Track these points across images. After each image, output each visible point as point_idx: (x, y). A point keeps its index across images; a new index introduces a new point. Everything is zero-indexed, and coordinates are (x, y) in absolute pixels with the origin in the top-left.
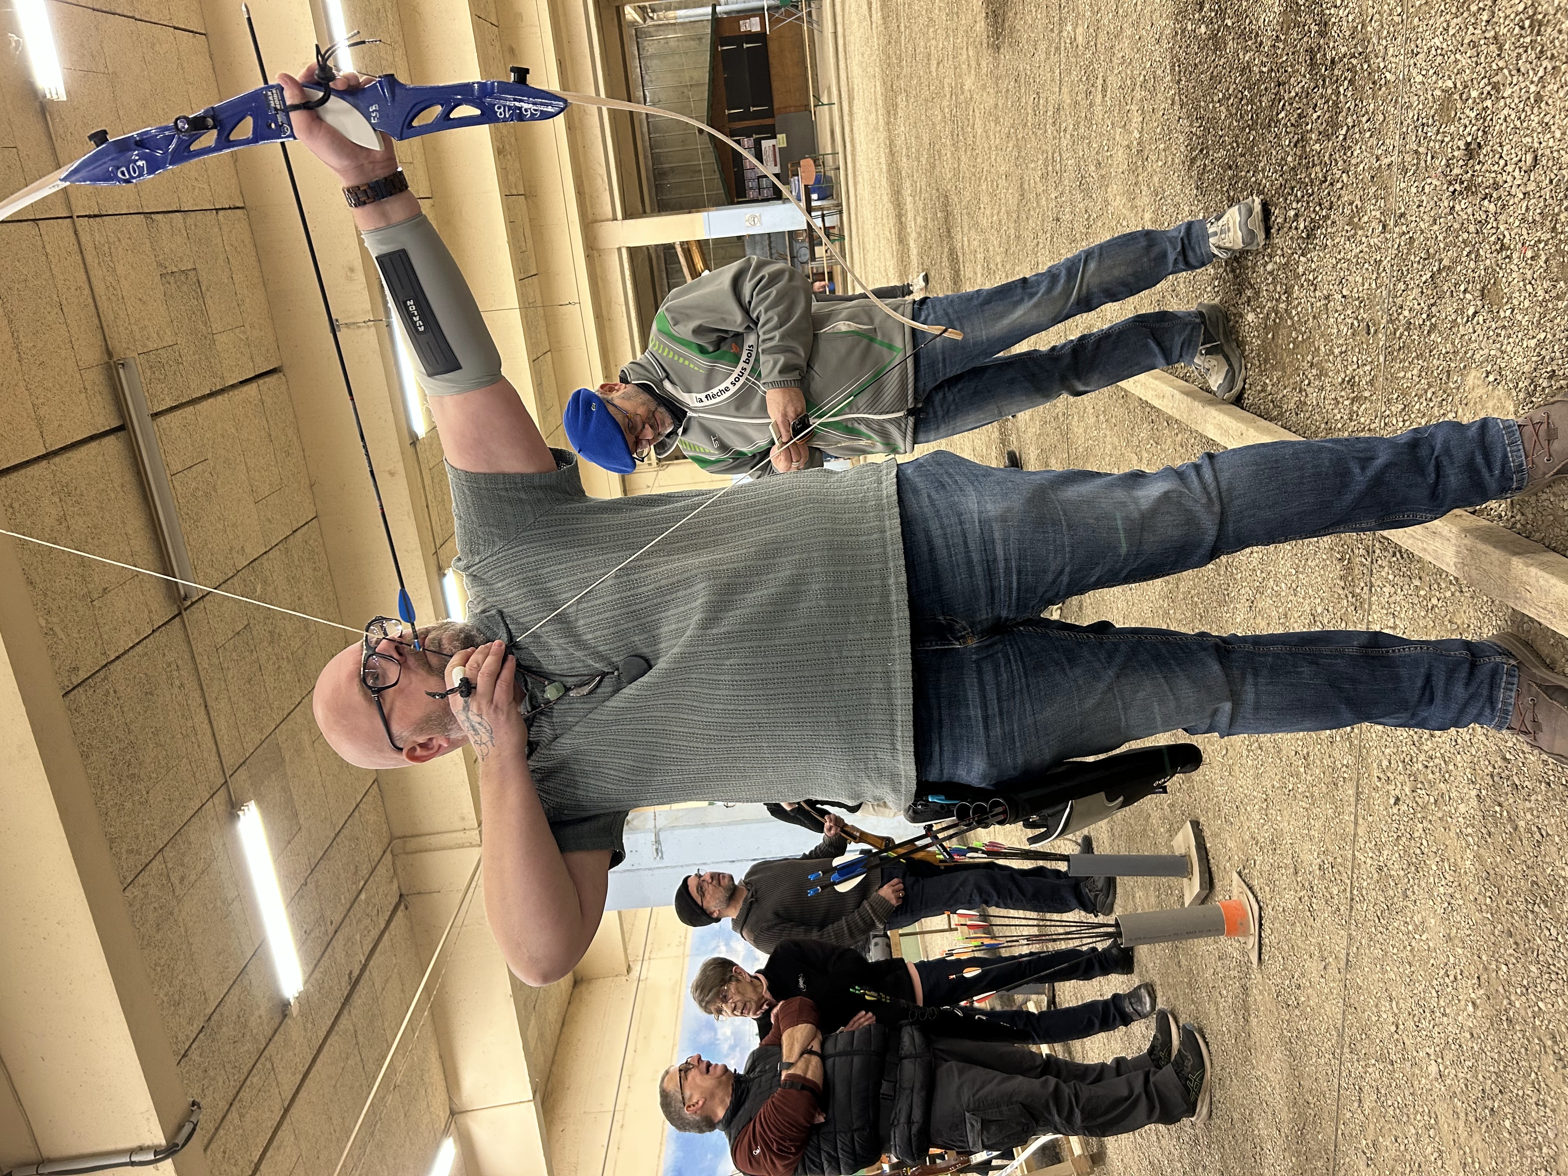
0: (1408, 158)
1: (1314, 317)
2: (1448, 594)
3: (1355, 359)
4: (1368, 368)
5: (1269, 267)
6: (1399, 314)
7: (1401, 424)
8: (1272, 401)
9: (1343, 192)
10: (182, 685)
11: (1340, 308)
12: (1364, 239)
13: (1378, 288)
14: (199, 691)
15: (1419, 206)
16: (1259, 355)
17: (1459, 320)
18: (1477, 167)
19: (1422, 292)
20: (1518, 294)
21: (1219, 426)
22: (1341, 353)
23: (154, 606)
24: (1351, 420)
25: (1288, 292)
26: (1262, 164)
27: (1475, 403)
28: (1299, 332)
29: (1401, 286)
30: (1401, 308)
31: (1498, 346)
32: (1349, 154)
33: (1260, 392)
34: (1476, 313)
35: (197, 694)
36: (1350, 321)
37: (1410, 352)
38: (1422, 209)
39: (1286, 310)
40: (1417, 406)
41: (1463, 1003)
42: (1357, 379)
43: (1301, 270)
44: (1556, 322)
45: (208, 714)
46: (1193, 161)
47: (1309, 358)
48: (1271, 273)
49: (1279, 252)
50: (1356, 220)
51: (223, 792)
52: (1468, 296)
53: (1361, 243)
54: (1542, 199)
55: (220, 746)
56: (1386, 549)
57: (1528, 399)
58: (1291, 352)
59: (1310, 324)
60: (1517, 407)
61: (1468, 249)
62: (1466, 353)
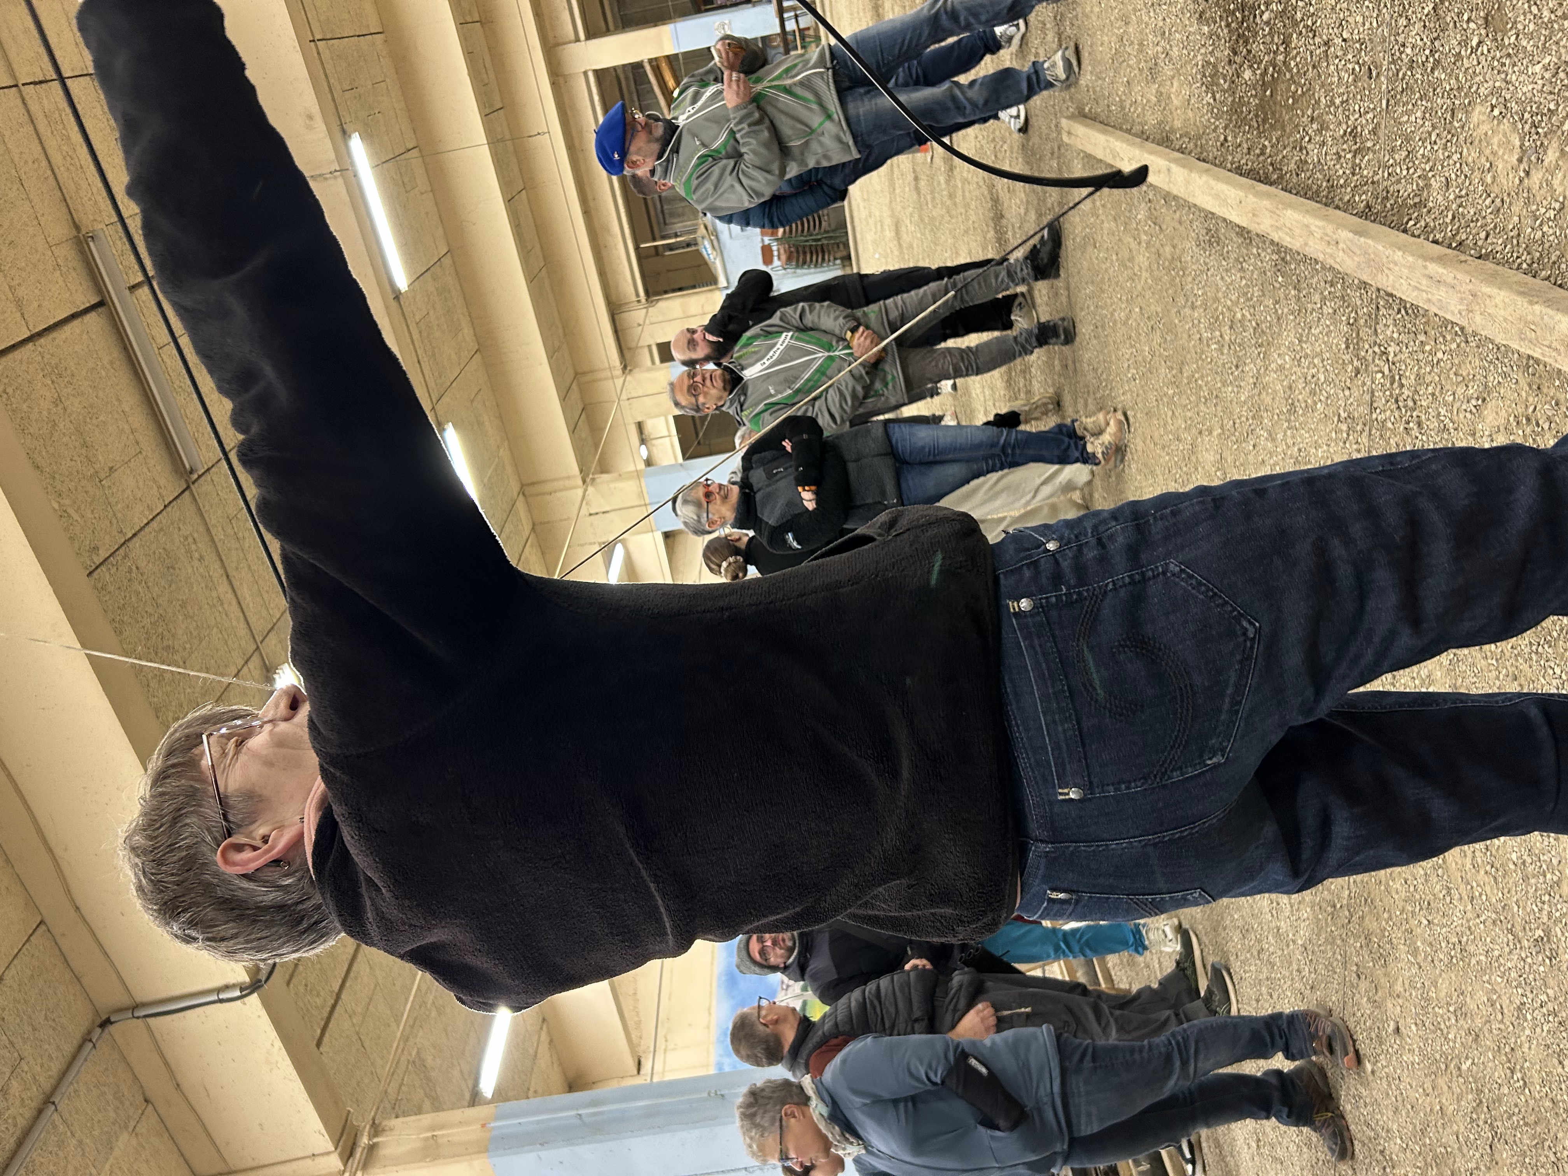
1: (1314, 67)
2: (1454, 346)
3: (1357, 108)
4: (1371, 115)
5: (1266, 17)
6: (1401, 53)
7: (1405, 172)
8: (1272, 164)
10: (201, 559)
11: (1340, 53)
13: (1379, 26)
14: (218, 562)
16: (1257, 116)
17: (1463, 53)
19: (1425, 26)
20: (1522, 17)
21: (1217, 196)
22: (1342, 102)
23: (162, 482)
24: (1353, 174)
25: (1286, 42)
27: (1480, 141)
28: (1298, 84)
29: (1403, 22)
30: (1404, 45)
31: (1503, 76)
33: (1258, 156)
34: (1480, 43)
35: (217, 566)
36: (1350, 66)
37: (1413, 93)
39: (1284, 62)
40: (1421, 152)
42: (1359, 129)
43: (1299, 16)
45: (231, 584)
47: (1309, 112)
48: (1268, 23)
51: (256, 659)
52: (1472, 25)
55: (247, 614)
56: (1391, 307)
57: (1533, 130)
58: (1291, 108)
59: (1310, 74)
60: (1522, 139)
62: (1470, 88)
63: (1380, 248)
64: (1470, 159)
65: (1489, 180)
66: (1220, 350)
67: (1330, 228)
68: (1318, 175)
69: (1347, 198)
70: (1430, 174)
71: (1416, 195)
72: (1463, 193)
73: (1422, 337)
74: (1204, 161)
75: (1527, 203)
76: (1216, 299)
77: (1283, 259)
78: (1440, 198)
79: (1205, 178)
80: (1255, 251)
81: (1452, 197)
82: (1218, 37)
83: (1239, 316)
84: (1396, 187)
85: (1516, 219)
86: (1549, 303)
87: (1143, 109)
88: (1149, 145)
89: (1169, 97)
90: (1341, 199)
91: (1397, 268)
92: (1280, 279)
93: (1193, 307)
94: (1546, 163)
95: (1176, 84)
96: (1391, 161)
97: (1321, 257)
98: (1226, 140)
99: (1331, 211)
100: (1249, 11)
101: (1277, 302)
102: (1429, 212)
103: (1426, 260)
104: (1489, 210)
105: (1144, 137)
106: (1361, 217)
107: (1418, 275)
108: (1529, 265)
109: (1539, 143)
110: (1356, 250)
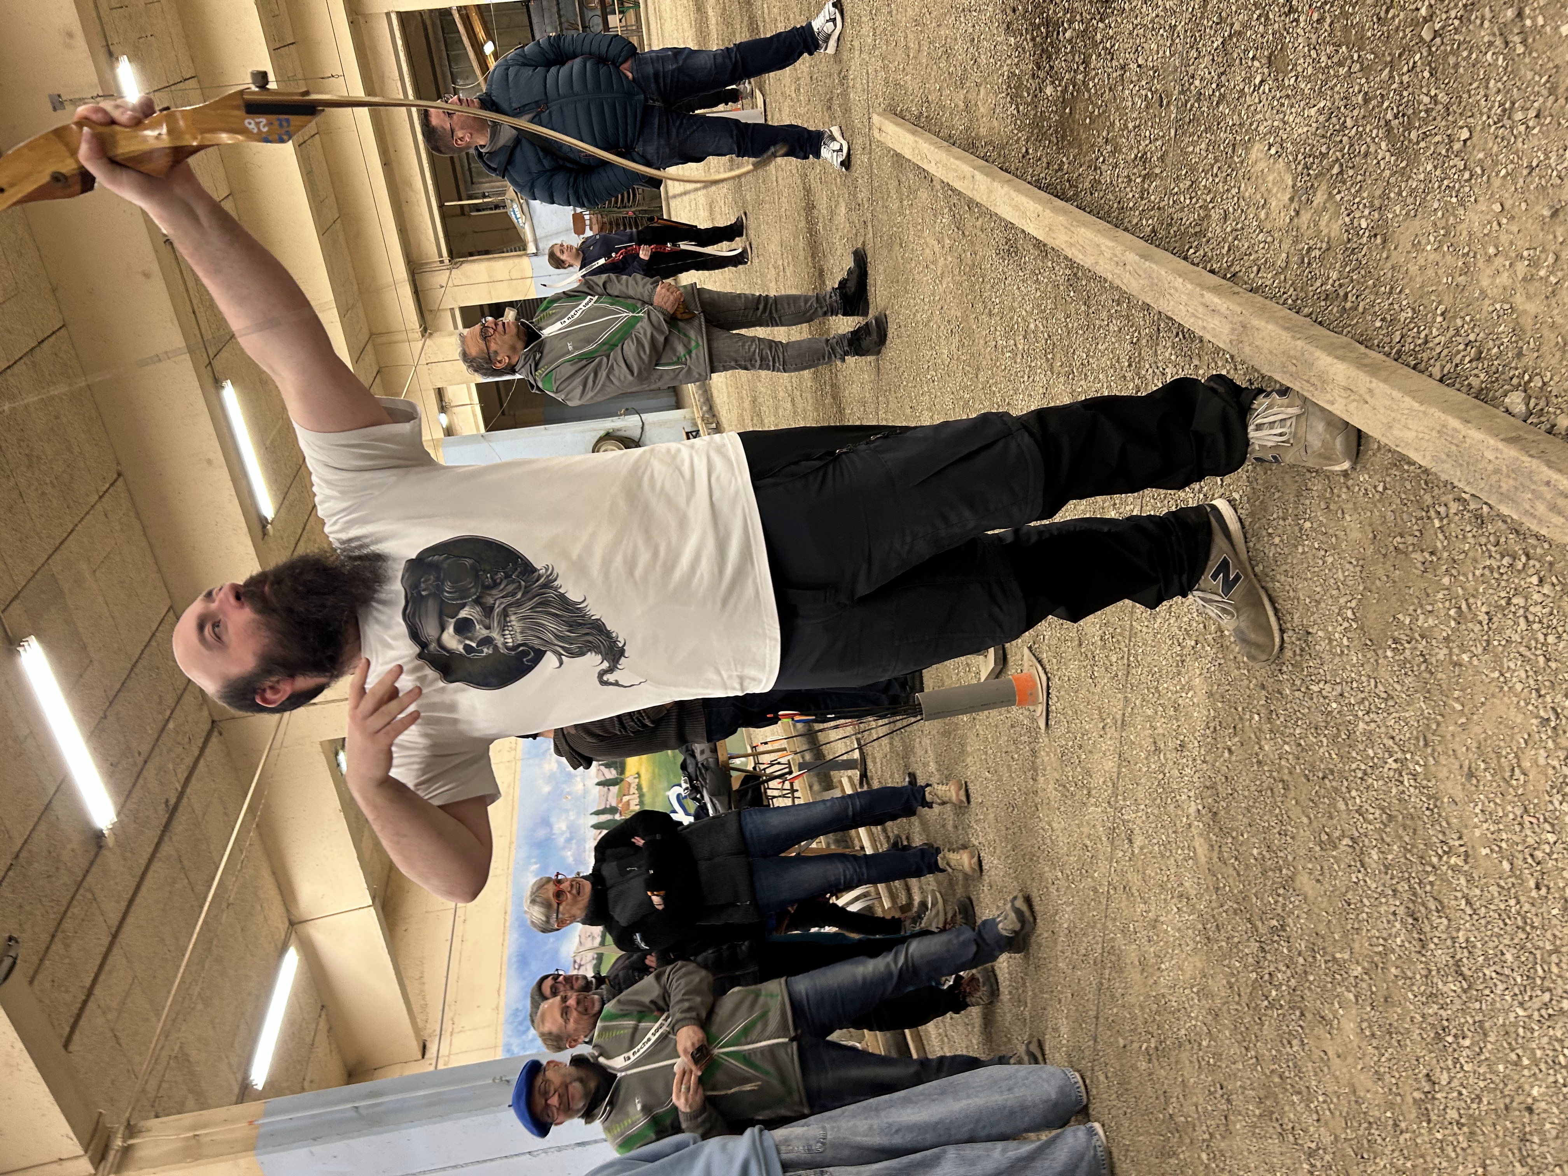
1: (1110, 89)
3: (1148, 133)
4: (1159, 143)
5: (1068, 35)
6: (1190, 84)
7: (1188, 201)
8: (1068, 181)
11: (1134, 79)
13: (1171, 56)
16: (1056, 132)
17: (1246, 90)
19: (1213, 60)
20: (1302, 60)
21: (1016, 208)
22: (1135, 127)
24: (1142, 198)
25: (1086, 62)
27: (1257, 178)
28: (1095, 105)
29: (1193, 54)
30: (1193, 77)
31: (1281, 116)
34: (1262, 81)
36: (1144, 92)
37: (1199, 125)
39: (1084, 82)
40: (1204, 183)
41: (1220, 750)
42: (1149, 154)
43: (1099, 37)
44: (1336, 89)
47: (1105, 134)
48: (1070, 41)
49: (1078, 17)
52: (1256, 64)
53: (1158, 6)
56: (1170, 330)
57: (1305, 171)
58: (1087, 128)
59: (1107, 96)
60: (1295, 179)
61: (1258, 12)
62: (1251, 124)
63: (1164, 273)
64: (1247, 194)
65: (1262, 215)
66: (1014, 358)
67: (1119, 249)
68: (1110, 196)
69: (1135, 221)
70: (1211, 205)
71: (1196, 225)
72: (1239, 226)
73: (1196, 362)
74: (1006, 171)
75: (1295, 242)
76: (1012, 309)
77: (1075, 274)
78: (1219, 230)
79: (1006, 188)
80: (1050, 264)
81: (1229, 229)
82: (1023, 49)
83: (1032, 326)
84: (1180, 215)
85: (1284, 255)
86: (1310, 339)
87: (951, 114)
88: (955, 150)
89: (976, 105)
90: (1130, 222)
91: (1177, 295)
92: (1072, 294)
93: (990, 315)
94: (1315, 204)
95: (982, 91)
96: (1176, 190)
97: (1110, 277)
98: (1027, 151)
99: (1120, 233)
100: (1052, 25)
101: (1068, 316)
102: (1208, 241)
103: (1203, 290)
104: (1261, 245)
105: (951, 141)
106: (1147, 241)
107: (1196, 303)
108: (1294, 301)
109: (1309, 184)
110: (1141, 273)
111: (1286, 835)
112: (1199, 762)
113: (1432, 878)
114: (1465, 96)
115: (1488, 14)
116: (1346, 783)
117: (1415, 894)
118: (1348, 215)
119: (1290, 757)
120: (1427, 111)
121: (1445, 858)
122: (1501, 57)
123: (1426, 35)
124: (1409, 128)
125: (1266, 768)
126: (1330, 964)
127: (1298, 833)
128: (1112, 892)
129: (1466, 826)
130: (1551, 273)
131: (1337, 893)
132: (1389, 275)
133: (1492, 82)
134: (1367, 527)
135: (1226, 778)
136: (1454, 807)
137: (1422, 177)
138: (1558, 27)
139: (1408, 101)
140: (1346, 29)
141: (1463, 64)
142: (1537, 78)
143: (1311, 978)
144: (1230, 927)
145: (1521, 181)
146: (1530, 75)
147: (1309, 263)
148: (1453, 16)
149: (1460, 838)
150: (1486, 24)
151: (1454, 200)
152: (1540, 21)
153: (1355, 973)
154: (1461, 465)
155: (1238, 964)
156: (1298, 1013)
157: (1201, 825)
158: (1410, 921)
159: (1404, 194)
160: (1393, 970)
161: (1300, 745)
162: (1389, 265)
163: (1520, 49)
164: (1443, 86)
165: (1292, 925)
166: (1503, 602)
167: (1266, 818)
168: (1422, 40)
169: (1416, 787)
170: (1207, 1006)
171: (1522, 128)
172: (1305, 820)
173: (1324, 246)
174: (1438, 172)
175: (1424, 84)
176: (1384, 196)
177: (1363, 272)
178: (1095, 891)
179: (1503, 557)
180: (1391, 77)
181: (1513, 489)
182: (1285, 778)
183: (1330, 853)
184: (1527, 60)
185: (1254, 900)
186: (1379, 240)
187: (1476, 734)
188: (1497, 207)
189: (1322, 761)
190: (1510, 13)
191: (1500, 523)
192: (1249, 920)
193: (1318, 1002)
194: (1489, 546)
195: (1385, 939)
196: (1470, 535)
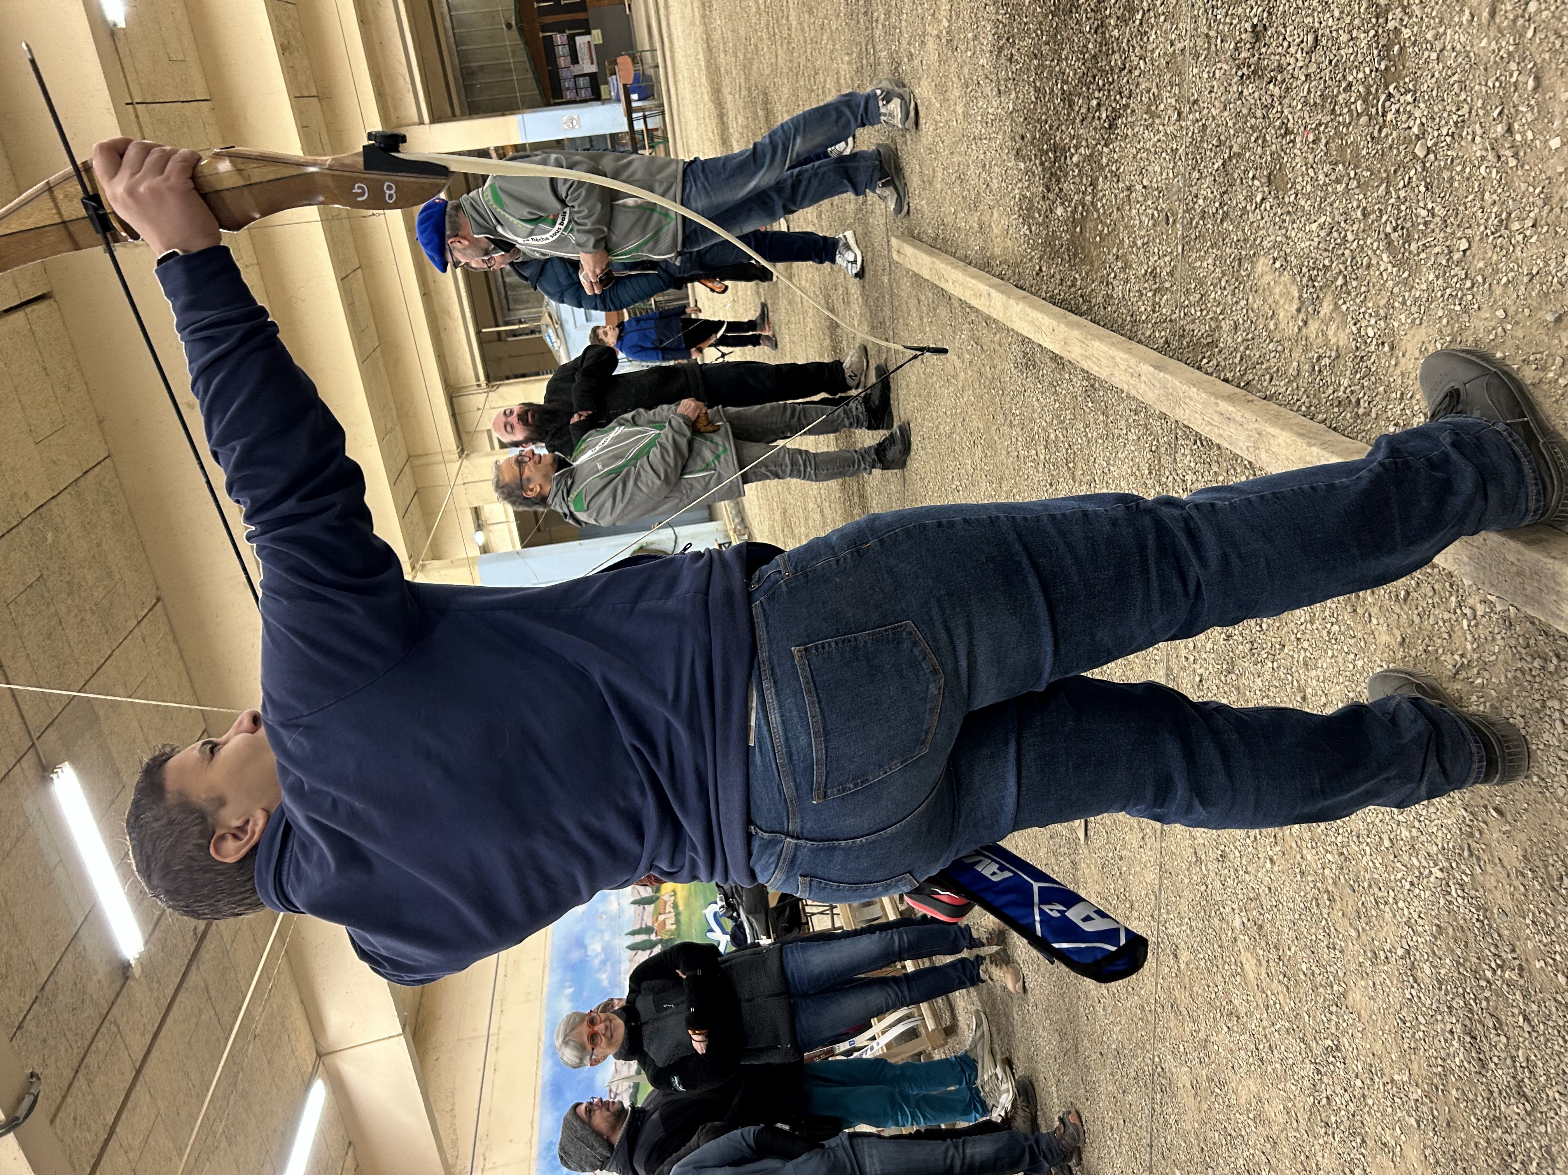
0: (1200, 42)
1: (1118, 209)
3: (1156, 250)
4: (1167, 259)
5: (1075, 159)
6: (1194, 203)
7: (1198, 314)
8: (1082, 296)
9: (1141, 80)
11: (1141, 199)
12: (1161, 128)
13: (1175, 177)
15: (1211, 92)
16: (1068, 250)
17: (1248, 208)
18: (1263, 50)
19: (1215, 180)
20: (1300, 179)
21: (1032, 323)
22: (1143, 244)
24: (1154, 312)
25: (1093, 184)
26: (1065, 52)
27: (1264, 290)
28: (1104, 224)
29: (1196, 175)
30: (1196, 196)
31: (1284, 231)
32: (1145, 39)
34: (1263, 199)
36: (1150, 211)
37: (1205, 241)
38: (1213, 95)
39: (1092, 203)
40: (1213, 296)
41: (1262, 860)
42: (1158, 270)
43: (1104, 161)
44: (1335, 205)
46: (1000, 50)
47: (1115, 250)
48: (1077, 165)
49: (1084, 143)
50: (1153, 108)
51: (31, 755)
52: (1257, 183)
53: (1159, 132)
54: (1322, 81)
56: (1188, 438)
57: (1310, 283)
58: (1098, 246)
59: (1115, 215)
60: (1300, 291)
61: (1255, 135)
62: (1255, 240)
63: (1177, 383)
64: (1255, 306)
65: (1272, 327)
67: (1133, 361)
68: (1123, 310)
69: (1148, 333)
70: (1221, 317)
71: (1208, 336)
72: (1250, 336)
73: (1215, 468)
74: (1021, 288)
75: (1306, 350)
76: (1032, 420)
78: (1230, 340)
79: (1021, 305)
80: (1067, 376)
81: (1240, 340)
82: (1033, 173)
83: (1052, 436)
84: (1191, 327)
85: (1295, 364)
87: (967, 235)
88: (971, 269)
89: (990, 226)
90: (1143, 334)
91: (1192, 403)
92: (1090, 404)
93: (1011, 426)
94: (1321, 315)
95: (996, 214)
97: (1125, 388)
98: (1040, 269)
99: (1134, 345)
100: (1060, 151)
101: (1088, 426)
102: (1220, 351)
103: (1217, 398)
104: (1272, 355)
105: (967, 261)
106: (1160, 352)
107: (1211, 411)
108: (1308, 408)
109: (1315, 296)
110: (1156, 384)
111: (1335, 949)
112: (1241, 872)
113: (1487, 994)
114: (1462, 208)
115: (1479, 131)
116: (1392, 894)
117: (1471, 1011)
118: (1355, 324)
119: (1334, 866)
120: (1426, 224)
121: (1499, 972)
122: (1494, 171)
123: (1420, 152)
124: (1408, 240)
125: (1310, 878)
126: (1389, 1086)
127: (1347, 946)
128: (1159, 1010)
129: (1518, 939)
130: (1560, 376)
131: (1391, 1010)
132: (1399, 381)
133: (1487, 195)
134: (1395, 631)
135: (1270, 889)
136: (1505, 919)
137: (1424, 286)
138: (1547, 141)
139: (1406, 215)
140: (1341, 149)
141: (1457, 178)
142: (1531, 189)
143: (1370, 1102)
144: (1283, 1048)
145: (1523, 288)
146: (1523, 186)
147: (1320, 371)
148: (1445, 133)
149: (1513, 951)
150: (1478, 139)
151: (1458, 308)
152: (1530, 135)
153: (1415, 1096)
154: (1484, 568)
155: (1294, 1088)
156: (1359, 1140)
157: (1247, 939)
158: (1468, 1039)
159: (1408, 303)
160: (1454, 1092)
161: (1342, 854)
162: (1398, 372)
163: (1512, 162)
164: (1439, 200)
165: (1347, 1045)
166: (1538, 705)
167: (1313, 931)
168: (1415, 156)
169: (1464, 898)
170: (1265, 1133)
171: (1520, 238)
172: (1354, 933)
173: (1334, 354)
174: (1440, 281)
175: (1420, 198)
176: (1389, 305)
177: (1373, 379)
178: (1142, 1009)
179: (1534, 659)
180: (1388, 192)
181: (1537, 591)
182: (1330, 888)
183: (1381, 967)
184: (1520, 172)
185: (1307, 1018)
186: (1386, 348)
187: (1520, 842)
188: (1500, 314)
189: (1366, 871)
190: (1500, 129)
191: (1528, 624)
192: (1303, 1040)
193: (1379, 1128)
194: (1519, 648)
195: (1444, 1060)
196: (1499, 637)
